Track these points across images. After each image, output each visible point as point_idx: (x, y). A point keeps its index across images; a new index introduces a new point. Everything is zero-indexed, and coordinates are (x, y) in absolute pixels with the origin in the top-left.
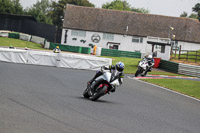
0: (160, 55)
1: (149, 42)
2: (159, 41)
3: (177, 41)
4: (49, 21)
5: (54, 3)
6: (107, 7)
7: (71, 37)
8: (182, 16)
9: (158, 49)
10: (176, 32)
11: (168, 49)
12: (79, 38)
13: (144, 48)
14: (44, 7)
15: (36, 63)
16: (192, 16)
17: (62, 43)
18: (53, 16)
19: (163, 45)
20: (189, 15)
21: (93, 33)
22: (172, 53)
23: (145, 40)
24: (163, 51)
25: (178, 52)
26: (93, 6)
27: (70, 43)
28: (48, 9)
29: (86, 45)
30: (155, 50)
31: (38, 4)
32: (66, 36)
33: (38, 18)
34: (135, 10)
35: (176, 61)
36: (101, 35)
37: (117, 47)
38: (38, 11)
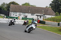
0: (40, 19)
1: (36, 15)
2: (39, 15)
3: (45, 15)
4: (6, 10)
5: (7, 4)
6: (23, 5)
7: (12, 14)
8: (46, 7)
9: (39, 17)
10: (44, 12)
11: (42, 17)
12: (15, 15)
13: (35, 17)
14: (4, 5)
15: (2, 22)
16: (49, 7)
17: (10, 16)
18: (7, 8)
19: (41, 16)
20: (48, 7)
21: (19, 13)
22: (43, 18)
23: (35, 15)
24: (40, 18)
25: (45, 18)
26: (19, 5)
27: (12, 16)
28: (5, 6)
29: (17, 17)
30: (38, 17)
31: (2, 4)
32: (11, 14)
33: (2, 9)
34: (32, 6)
35: (45, 21)
36: (22, 13)
37: (27, 17)
38: (2, 7)
